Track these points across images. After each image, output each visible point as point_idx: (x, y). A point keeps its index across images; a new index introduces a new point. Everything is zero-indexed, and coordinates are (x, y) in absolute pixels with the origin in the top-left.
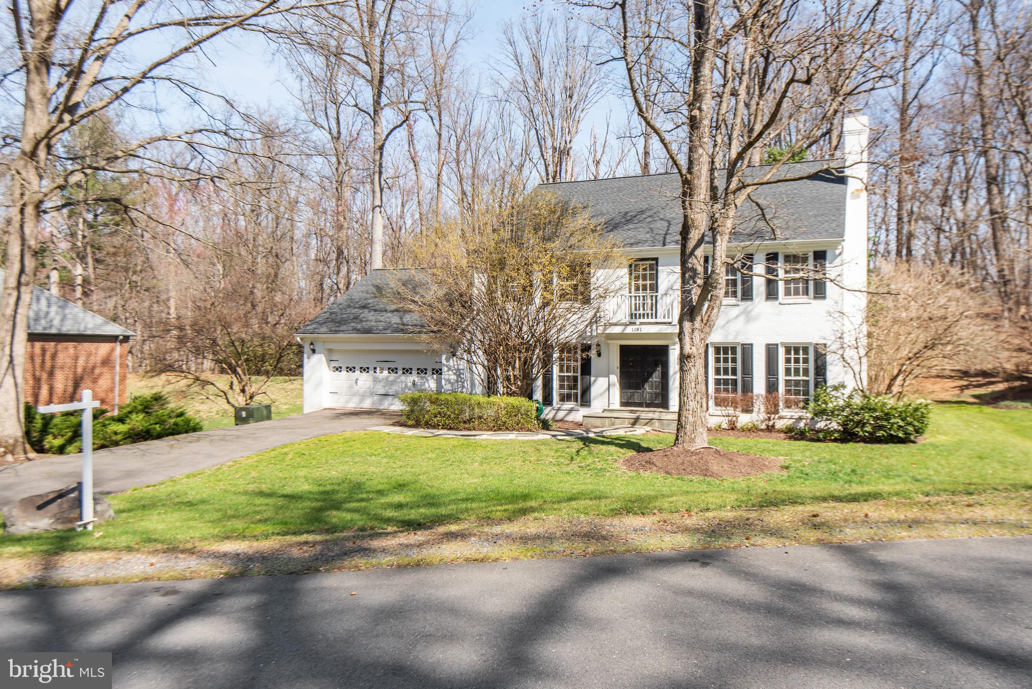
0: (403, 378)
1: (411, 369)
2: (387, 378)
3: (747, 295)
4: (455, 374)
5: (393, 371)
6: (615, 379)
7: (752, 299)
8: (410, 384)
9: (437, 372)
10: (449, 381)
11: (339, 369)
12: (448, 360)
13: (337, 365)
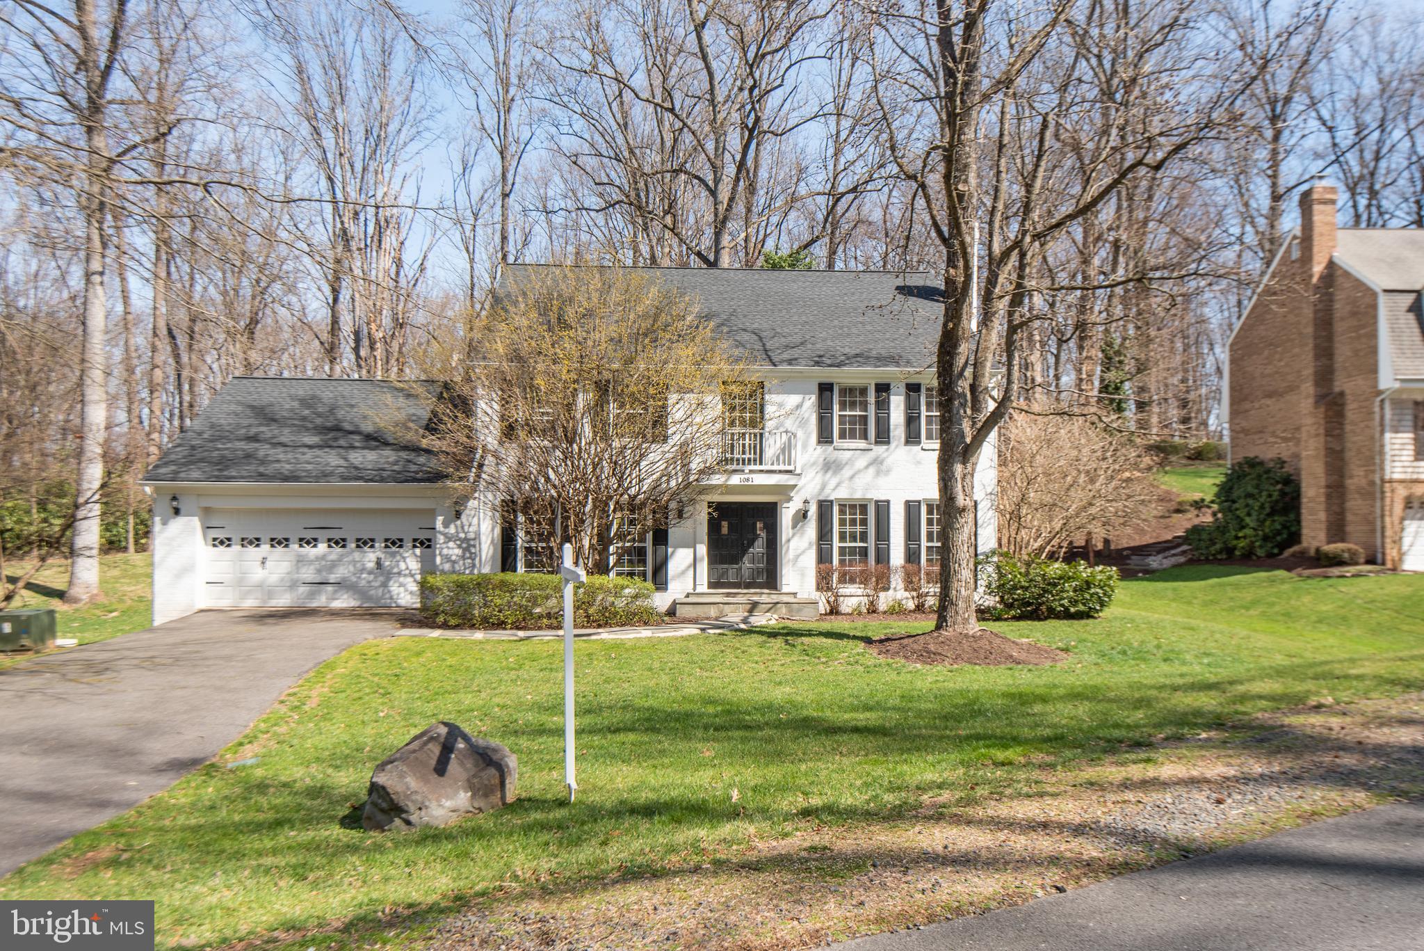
0: (357, 555)
1: (372, 540)
2: (323, 557)
3: (883, 436)
4: (459, 547)
5: (337, 543)
6: (702, 549)
7: (888, 443)
8: (371, 565)
9: (422, 543)
10: (447, 559)
11: (226, 542)
12: (446, 525)
13: (221, 535)
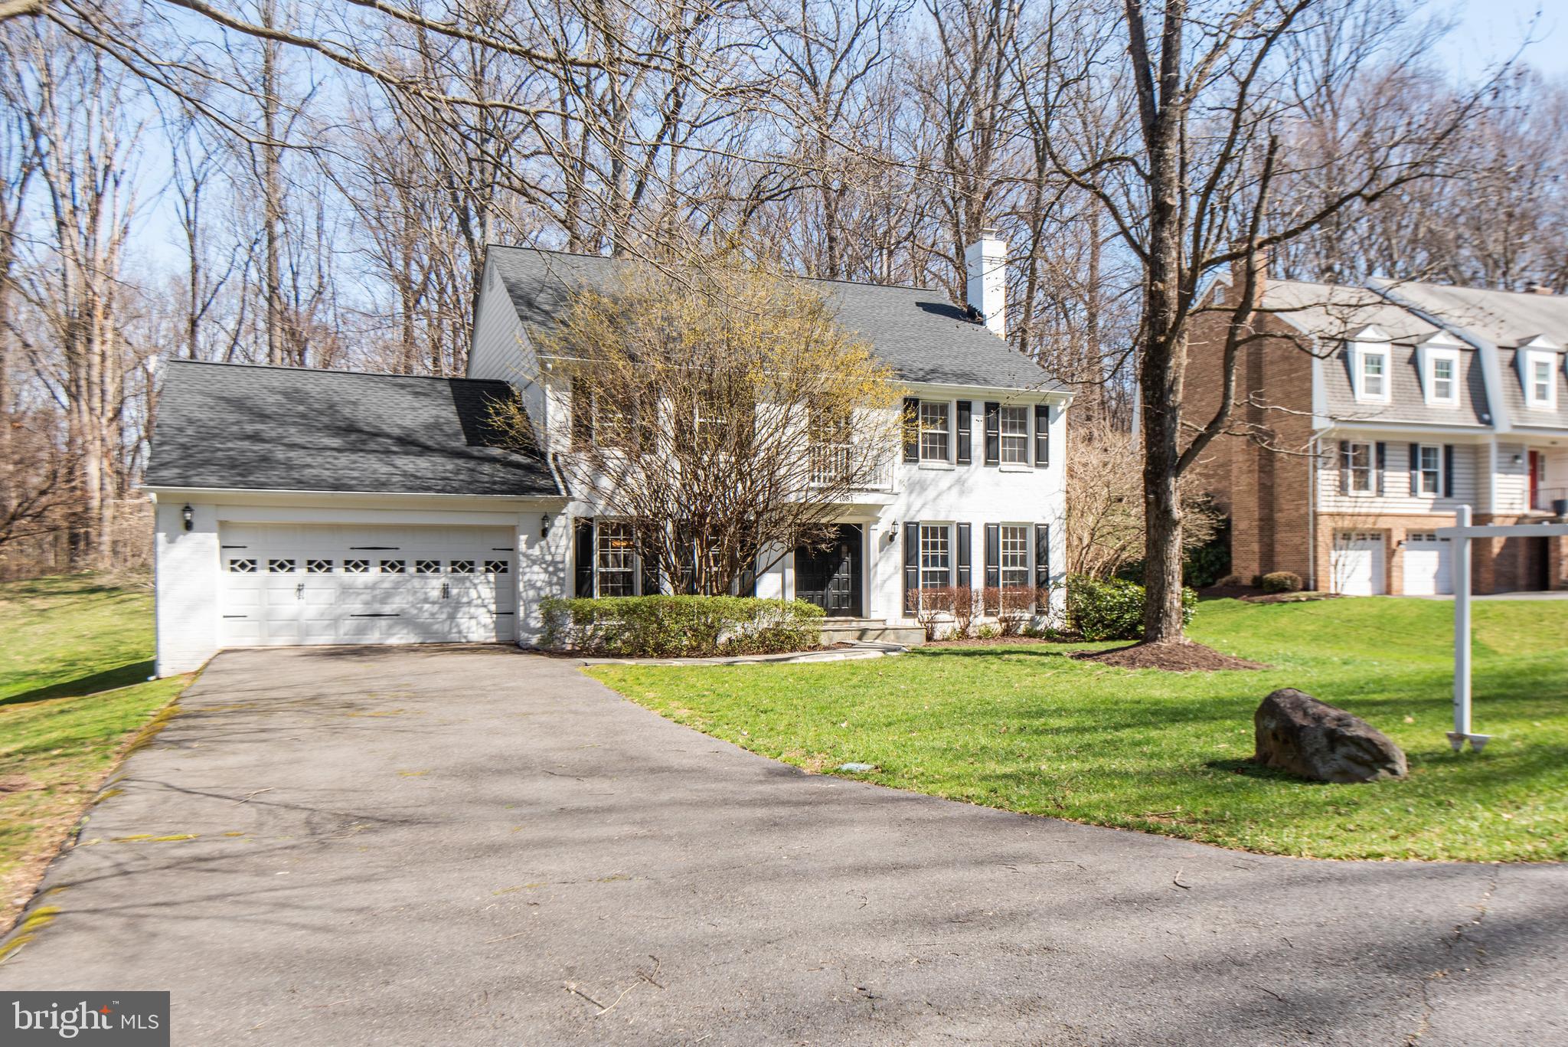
0: (417, 583)
1: (437, 563)
3: (964, 455)
4: (546, 571)
5: (393, 566)
6: (791, 574)
7: (969, 463)
8: (435, 594)
9: (496, 567)
10: (531, 585)
11: (250, 565)
12: (530, 544)
13: (242, 556)
